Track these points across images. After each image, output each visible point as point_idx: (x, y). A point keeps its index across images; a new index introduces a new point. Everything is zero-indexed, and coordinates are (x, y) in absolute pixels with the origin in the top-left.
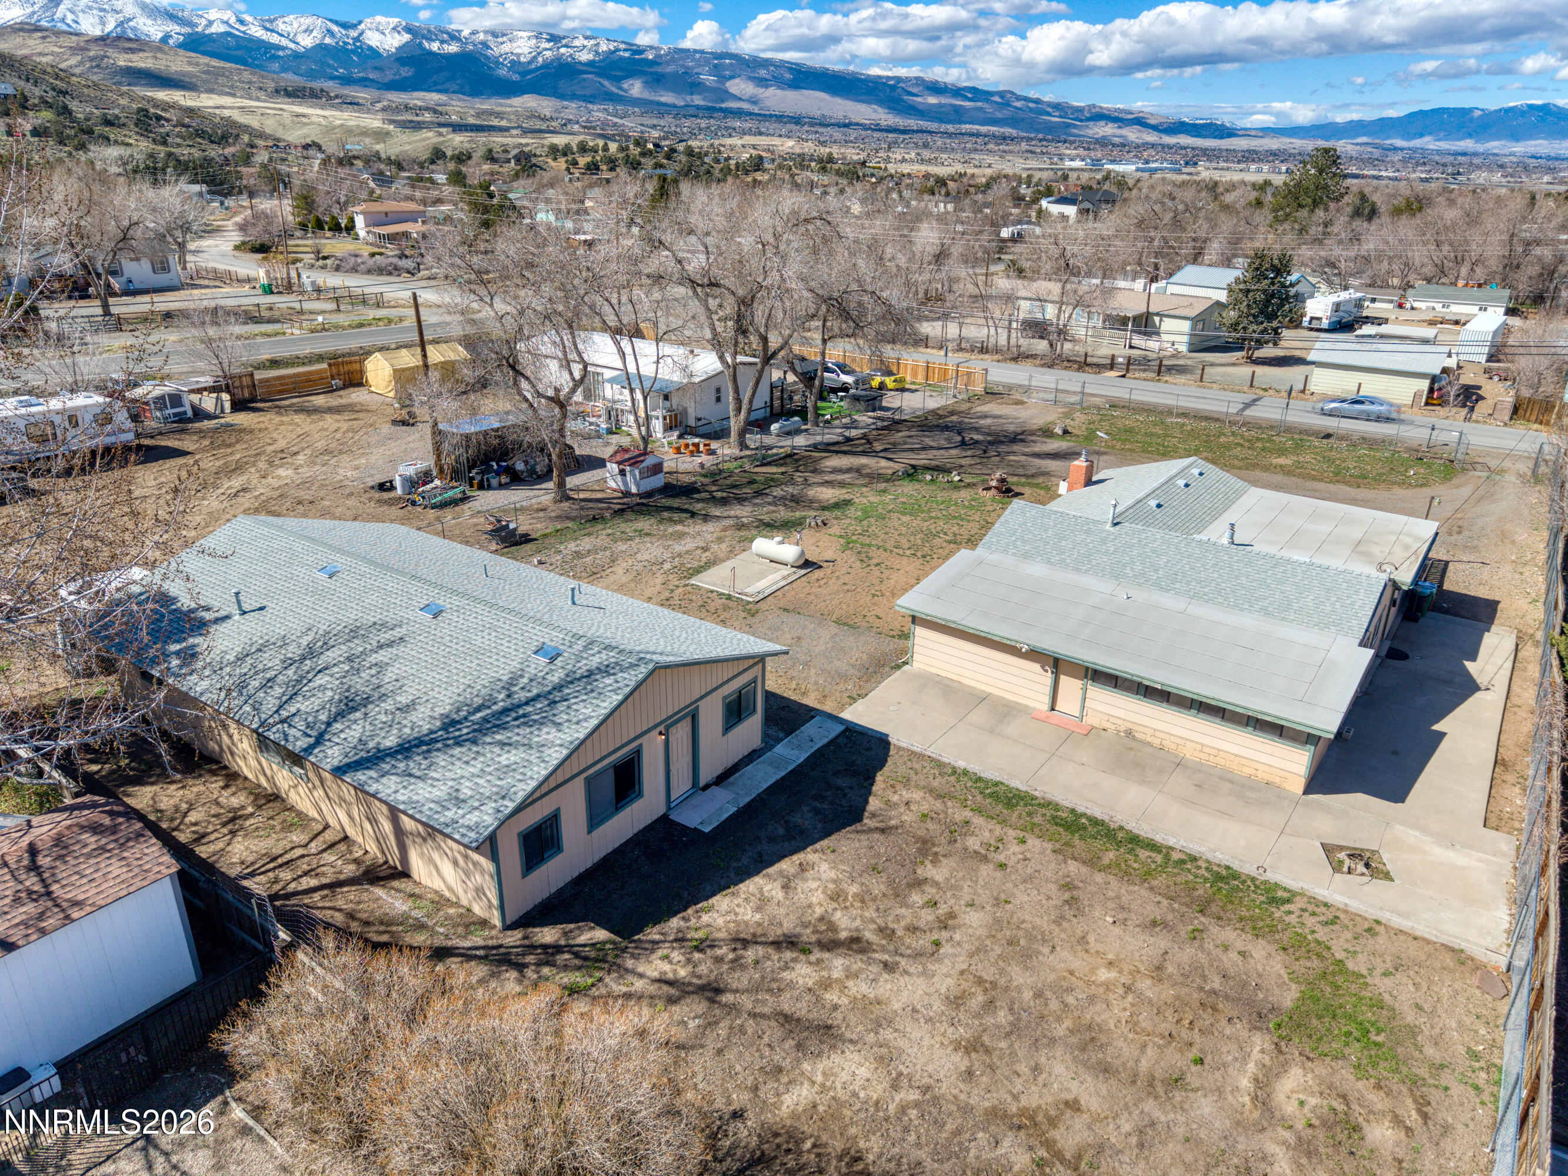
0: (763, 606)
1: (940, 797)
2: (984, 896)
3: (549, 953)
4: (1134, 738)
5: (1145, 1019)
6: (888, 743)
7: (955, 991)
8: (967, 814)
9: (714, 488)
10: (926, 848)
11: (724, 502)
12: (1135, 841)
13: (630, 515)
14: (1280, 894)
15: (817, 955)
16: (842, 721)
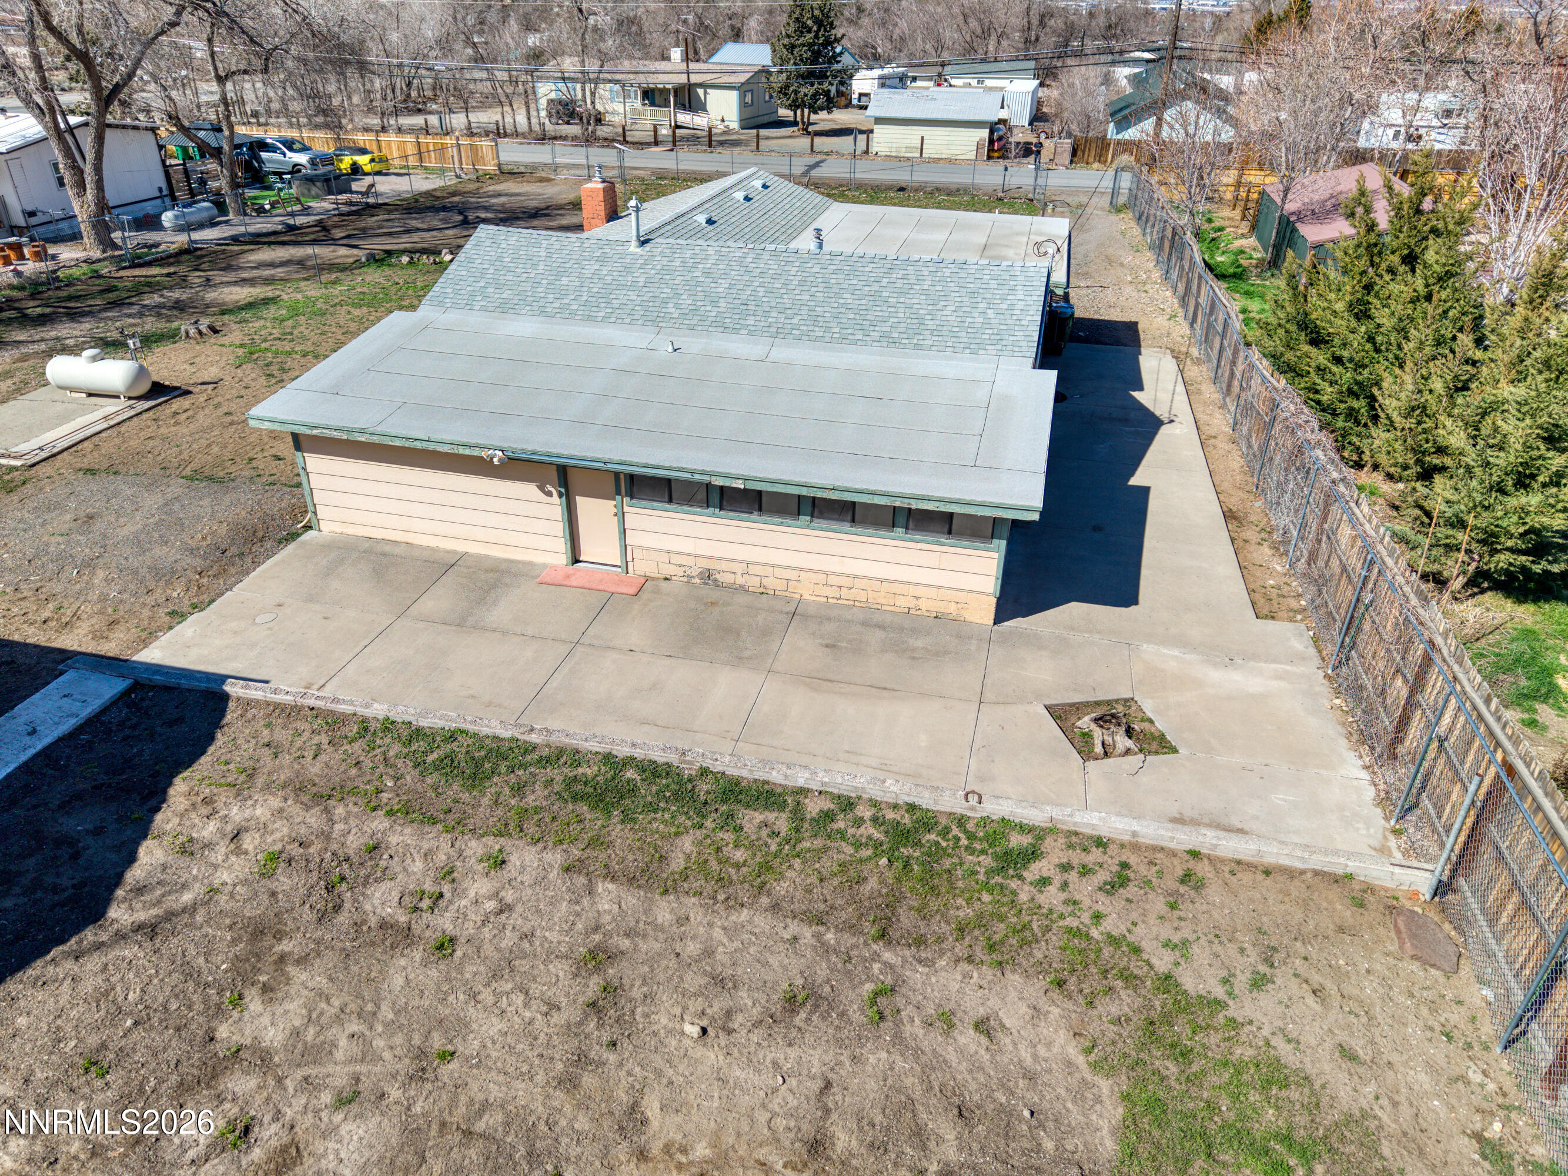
0: (42, 471)
1: (320, 798)
2: (389, 1058)
4: (717, 584)
6: (226, 699)
8: (377, 825)
10: (256, 951)
12: (732, 794)
14: (1017, 841)
16: (134, 668)
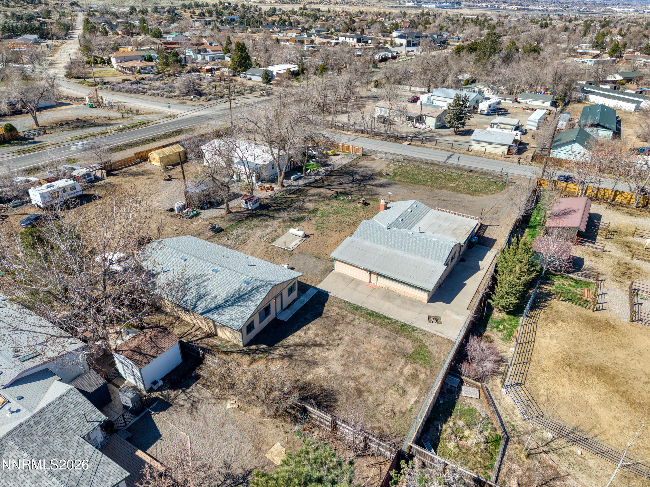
0: (294, 252)
1: (341, 309)
2: (350, 333)
3: (255, 351)
4: (389, 290)
5: (380, 358)
6: (328, 295)
7: (342, 354)
8: (347, 313)
9: (275, 205)
10: (337, 322)
11: (278, 211)
12: (385, 317)
13: (250, 218)
14: (415, 329)
15: (313, 348)
16: (317, 289)
